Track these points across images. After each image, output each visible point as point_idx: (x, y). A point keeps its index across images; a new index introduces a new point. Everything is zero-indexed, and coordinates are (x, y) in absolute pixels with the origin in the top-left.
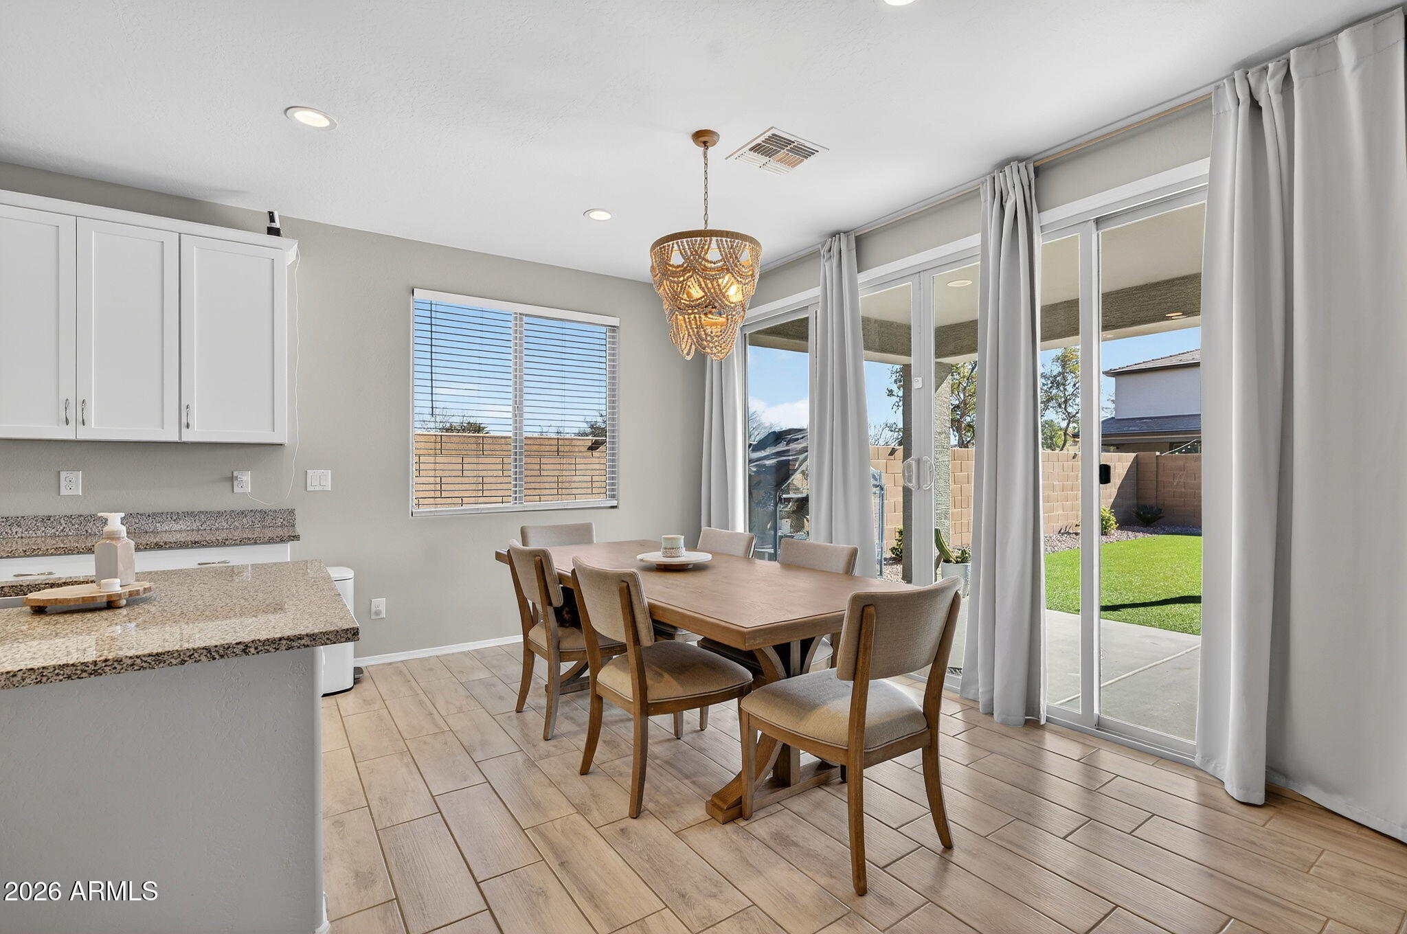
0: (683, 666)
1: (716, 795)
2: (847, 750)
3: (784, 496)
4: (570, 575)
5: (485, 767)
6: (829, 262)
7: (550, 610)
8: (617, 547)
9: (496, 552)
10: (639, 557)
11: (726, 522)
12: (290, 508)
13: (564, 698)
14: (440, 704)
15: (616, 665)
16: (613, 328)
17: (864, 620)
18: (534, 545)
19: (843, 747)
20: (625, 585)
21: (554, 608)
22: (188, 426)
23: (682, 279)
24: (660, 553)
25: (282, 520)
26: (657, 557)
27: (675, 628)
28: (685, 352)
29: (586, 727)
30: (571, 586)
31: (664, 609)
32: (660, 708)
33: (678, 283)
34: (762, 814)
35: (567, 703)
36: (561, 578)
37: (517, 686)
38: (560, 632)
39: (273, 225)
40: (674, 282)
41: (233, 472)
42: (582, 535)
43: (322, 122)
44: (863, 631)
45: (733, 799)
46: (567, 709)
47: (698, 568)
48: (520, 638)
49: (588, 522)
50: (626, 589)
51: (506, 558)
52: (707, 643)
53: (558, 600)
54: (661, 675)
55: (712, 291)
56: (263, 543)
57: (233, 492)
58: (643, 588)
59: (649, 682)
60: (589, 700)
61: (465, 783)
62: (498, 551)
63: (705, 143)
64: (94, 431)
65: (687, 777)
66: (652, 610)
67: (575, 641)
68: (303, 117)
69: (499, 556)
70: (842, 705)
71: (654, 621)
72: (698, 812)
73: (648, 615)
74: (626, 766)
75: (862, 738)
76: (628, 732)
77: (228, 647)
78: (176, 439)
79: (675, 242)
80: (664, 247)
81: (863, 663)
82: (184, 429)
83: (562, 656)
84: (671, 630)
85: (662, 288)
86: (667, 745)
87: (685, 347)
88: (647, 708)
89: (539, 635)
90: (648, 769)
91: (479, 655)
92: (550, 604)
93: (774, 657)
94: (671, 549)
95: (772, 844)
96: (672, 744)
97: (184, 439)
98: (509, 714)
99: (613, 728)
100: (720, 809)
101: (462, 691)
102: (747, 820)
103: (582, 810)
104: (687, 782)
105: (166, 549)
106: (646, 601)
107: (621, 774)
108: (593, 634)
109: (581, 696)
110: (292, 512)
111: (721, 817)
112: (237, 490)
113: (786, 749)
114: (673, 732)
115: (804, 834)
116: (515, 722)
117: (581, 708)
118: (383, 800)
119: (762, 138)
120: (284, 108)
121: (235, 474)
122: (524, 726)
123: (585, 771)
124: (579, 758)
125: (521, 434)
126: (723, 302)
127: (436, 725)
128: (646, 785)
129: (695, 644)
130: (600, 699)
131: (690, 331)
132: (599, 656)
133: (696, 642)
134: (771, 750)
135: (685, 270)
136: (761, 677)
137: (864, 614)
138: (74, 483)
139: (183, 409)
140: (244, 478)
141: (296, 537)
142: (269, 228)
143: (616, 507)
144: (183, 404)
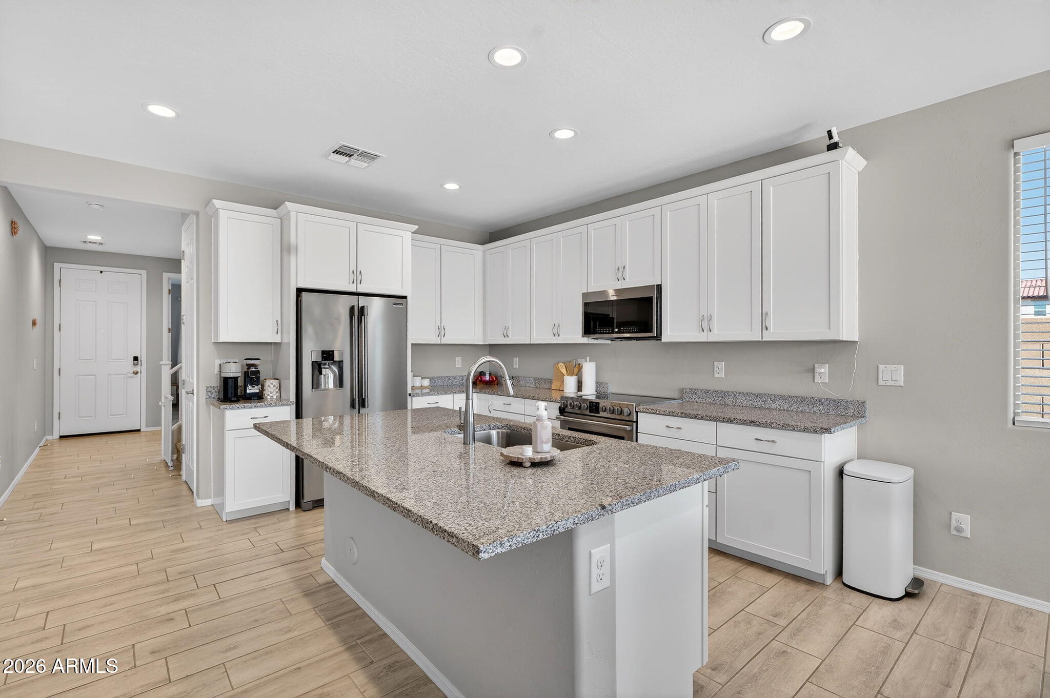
12: (861, 399)
22: (767, 329)
25: (852, 411)
39: (832, 141)
41: (814, 365)
43: (795, 28)
56: (799, 431)
57: (814, 382)
64: (716, 336)
78: (759, 339)
82: (764, 330)
97: (764, 339)
105: (735, 423)
110: (862, 404)
112: (817, 379)
121: (816, 366)
138: (720, 369)
139: (764, 316)
140: (823, 370)
141: (827, 430)
142: (828, 145)
144: (764, 312)
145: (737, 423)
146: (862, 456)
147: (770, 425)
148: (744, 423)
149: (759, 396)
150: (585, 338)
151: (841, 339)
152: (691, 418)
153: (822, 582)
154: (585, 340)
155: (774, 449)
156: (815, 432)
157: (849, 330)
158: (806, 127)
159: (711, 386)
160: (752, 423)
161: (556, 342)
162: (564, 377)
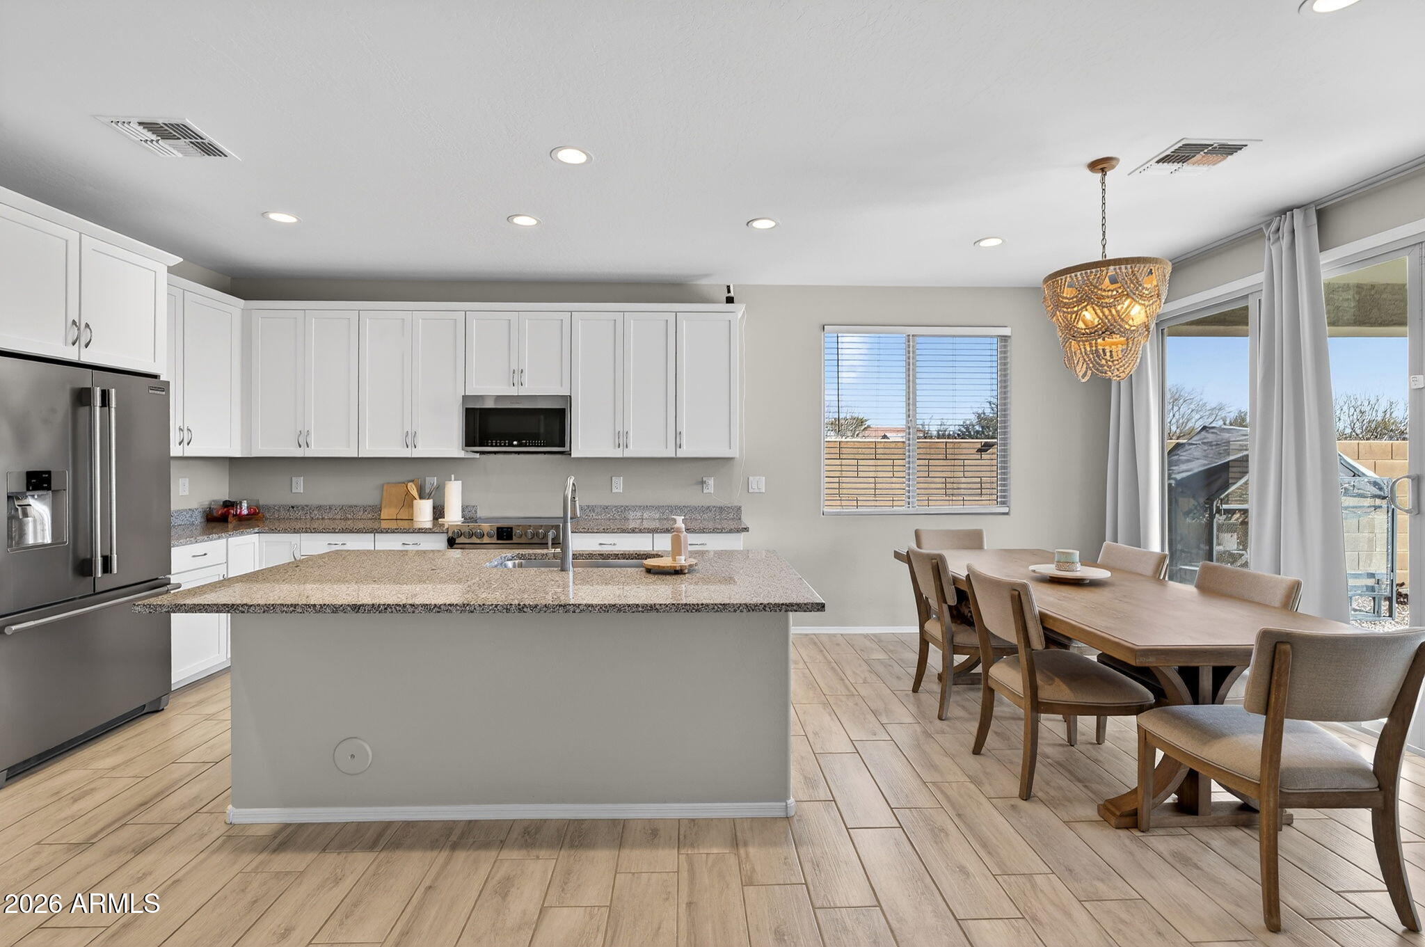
0: (1078, 674)
1: (1110, 801)
2: (1259, 784)
3: (1225, 506)
4: (965, 579)
5: (889, 728)
6: (1277, 245)
7: (945, 607)
8: (1009, 554)
9: (895, 551)
10: (1032, 567)
11: (1137, 537)
12: (739, 505)
13: (955, 688)
14: (849, 673)
15: (1008, 663)
16: (1004, 339)
17: (1277, 656)
18: (929, 549)
19: (1254, 781)
20: (1017, 593)
21: (949, 606)
22: (680, 446)
23: (1076, 309)
24: (1053, 566)
25: (734, 515)
26: (1050, 569)
27: (1070, 639)
28: (1081, 374)
29: (978, 717)
30: (964, 587)
31: (1055, 619)
32: (1051, 708)
33: (1072, 313)
34: (1161, 832)
35: (958, 693)
36: (955, 580)
37: (913, 671)
38: (954, 627)
39: (729, 295)
40: (1068, 313)
41: (702, 478)
42: (973, 541)
43: (771, 224)
44: (1276, 667)
45: (1128, 808)
46: (958, 698)
47: (1094, 584)
48: (916, 630)
49: (979, 528)
50: (1018, 599)
51: (907, 558)
52: (1105, 658)
53: (952, 600)
54: (1053, 680)
55: (1110, 317)
56: (726, 532)
57: (705, 492)
58: (1034, 597)
59: (1039, 682)
60: (981, 694)
61: (874, 737)
62: (897, 550)
63: (1103, 170)
64: (632, 452)
65: (1079, 780)
66: (1043, 618)
67: (967, 637)
68: (758, 224)
69: (898, 555)
70: (1255, 740)
71: (1044, 628)
72: (1091, 812)
73: (1039, 622)
74: (1018, 757)
75: (1276, 775)
76: (1018, 731)
77: (756, 605)
78: (675, 456)
79: (1068, 276)
80: (1056, 281)
81: (1275, 698)
82: (678, 449)
83: (957, 650)
84: (1066, 642)
85: (1055, 318)
86: (1061, 749)
87: (1081, 370)
88: (1037, 706)
89: (934, 628)
90: (1038, 765)
91: (877, 639)
92: (945, 602)
93: (1178, 680)
94: (1066, 563)
95: (1170, 859)
96: (1066, 749)
98: (907, 692)
99: (1004, 723)
100: (1114, 814)
101: (865, 667)
102: (1143, 832)
103: (974, 780)
104: (1080, 785)
106: (1037, 610)
107: (1011, 763)
108: (986, 634)
109: (972, 690)
110: (740, 508)
111: (1113, 821)
113: (1193, 776)
114: (1065, 737)
115: (1210, 861)
116: (912, 699)
117: (974, 699)
118: (816, 734)
119: (1172, 149)
120: (746, 222)
121: (704, 479)
122: (919, 704)
123: (977, 750)
124: (971, 741)
126: (1121, 326)
127: (848, 690)
128: (1036, 776)
129: (1094, 658)
130: (992, 691)
131: (1085, 357)
132: (991, 652)
133: (1096, 657)
134: (1174, 772)
135: (1079, 302)
136: (1162, 698)
137: (1277, 651)
138: (619, 485)
139: (678, 434)
140: (709, 482)
142: (727, 298)
143: (1007, 514)
144: (678, 432)
158: (706, 276)
161: (410, 456)
162: (415, 502)
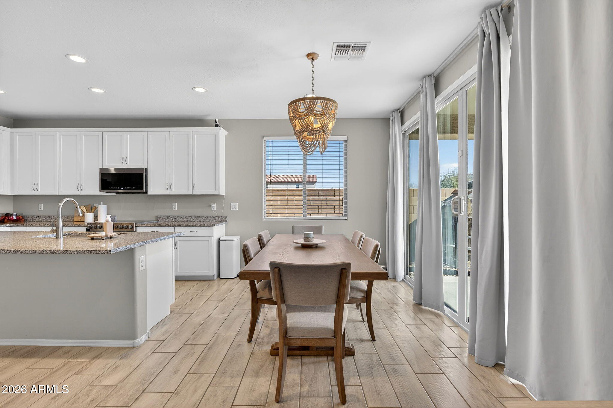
5: (234, 311)
12: (226, 215)
16: (346, 141)
25: (223, 219)
39: (217, 124)
41: (210, 204)
42: (318, 230)
43: (203, 90)
56: (205, 227)
63: (312, 58)
64: (174, 192)
68: (198, 90)
72: (269, 348)
78: (191, 194)
82: (193, 191)
97: (193, 194)
103: (239, 334)
105: (182, 227)
110: (226, 217)
112: (212, 209)
120: (192, 88)
121: (212, 204)
125: (306, 189)
138: (175, 206)
139: (193, 185)
140: (214, 206)
141: (214, 225)
142: (215, 125)
143: (346, 220)
144: (193, 183)
145: (183, 226)
146: (226, 235)
147: (195, 226)
148: (186, 226)
149: (191, 217)
150: (101, 192)
151: (219, 194)
152: (163, 226)
153: (213, 279)
154: (101, 193)
155: (197, 234)
156: (211, 226)
157: (222, 191)
159: (171, 214)
160: (189, 226)
161: (80, 194)
162: (85, 214)
